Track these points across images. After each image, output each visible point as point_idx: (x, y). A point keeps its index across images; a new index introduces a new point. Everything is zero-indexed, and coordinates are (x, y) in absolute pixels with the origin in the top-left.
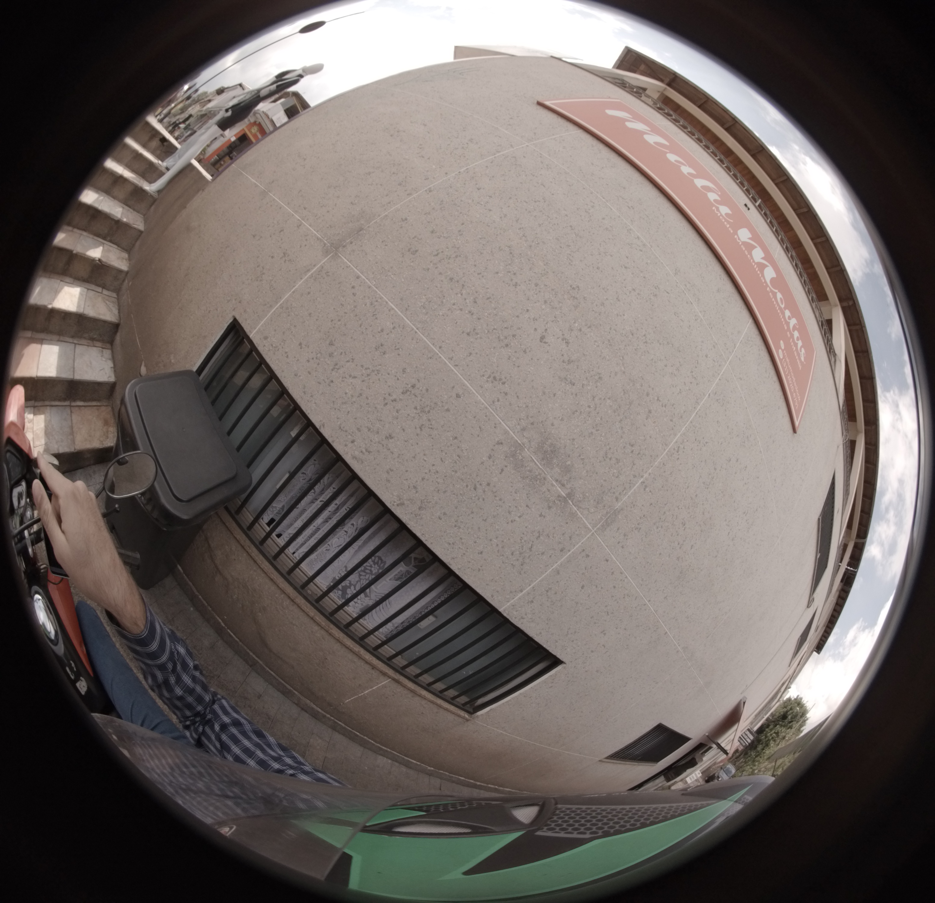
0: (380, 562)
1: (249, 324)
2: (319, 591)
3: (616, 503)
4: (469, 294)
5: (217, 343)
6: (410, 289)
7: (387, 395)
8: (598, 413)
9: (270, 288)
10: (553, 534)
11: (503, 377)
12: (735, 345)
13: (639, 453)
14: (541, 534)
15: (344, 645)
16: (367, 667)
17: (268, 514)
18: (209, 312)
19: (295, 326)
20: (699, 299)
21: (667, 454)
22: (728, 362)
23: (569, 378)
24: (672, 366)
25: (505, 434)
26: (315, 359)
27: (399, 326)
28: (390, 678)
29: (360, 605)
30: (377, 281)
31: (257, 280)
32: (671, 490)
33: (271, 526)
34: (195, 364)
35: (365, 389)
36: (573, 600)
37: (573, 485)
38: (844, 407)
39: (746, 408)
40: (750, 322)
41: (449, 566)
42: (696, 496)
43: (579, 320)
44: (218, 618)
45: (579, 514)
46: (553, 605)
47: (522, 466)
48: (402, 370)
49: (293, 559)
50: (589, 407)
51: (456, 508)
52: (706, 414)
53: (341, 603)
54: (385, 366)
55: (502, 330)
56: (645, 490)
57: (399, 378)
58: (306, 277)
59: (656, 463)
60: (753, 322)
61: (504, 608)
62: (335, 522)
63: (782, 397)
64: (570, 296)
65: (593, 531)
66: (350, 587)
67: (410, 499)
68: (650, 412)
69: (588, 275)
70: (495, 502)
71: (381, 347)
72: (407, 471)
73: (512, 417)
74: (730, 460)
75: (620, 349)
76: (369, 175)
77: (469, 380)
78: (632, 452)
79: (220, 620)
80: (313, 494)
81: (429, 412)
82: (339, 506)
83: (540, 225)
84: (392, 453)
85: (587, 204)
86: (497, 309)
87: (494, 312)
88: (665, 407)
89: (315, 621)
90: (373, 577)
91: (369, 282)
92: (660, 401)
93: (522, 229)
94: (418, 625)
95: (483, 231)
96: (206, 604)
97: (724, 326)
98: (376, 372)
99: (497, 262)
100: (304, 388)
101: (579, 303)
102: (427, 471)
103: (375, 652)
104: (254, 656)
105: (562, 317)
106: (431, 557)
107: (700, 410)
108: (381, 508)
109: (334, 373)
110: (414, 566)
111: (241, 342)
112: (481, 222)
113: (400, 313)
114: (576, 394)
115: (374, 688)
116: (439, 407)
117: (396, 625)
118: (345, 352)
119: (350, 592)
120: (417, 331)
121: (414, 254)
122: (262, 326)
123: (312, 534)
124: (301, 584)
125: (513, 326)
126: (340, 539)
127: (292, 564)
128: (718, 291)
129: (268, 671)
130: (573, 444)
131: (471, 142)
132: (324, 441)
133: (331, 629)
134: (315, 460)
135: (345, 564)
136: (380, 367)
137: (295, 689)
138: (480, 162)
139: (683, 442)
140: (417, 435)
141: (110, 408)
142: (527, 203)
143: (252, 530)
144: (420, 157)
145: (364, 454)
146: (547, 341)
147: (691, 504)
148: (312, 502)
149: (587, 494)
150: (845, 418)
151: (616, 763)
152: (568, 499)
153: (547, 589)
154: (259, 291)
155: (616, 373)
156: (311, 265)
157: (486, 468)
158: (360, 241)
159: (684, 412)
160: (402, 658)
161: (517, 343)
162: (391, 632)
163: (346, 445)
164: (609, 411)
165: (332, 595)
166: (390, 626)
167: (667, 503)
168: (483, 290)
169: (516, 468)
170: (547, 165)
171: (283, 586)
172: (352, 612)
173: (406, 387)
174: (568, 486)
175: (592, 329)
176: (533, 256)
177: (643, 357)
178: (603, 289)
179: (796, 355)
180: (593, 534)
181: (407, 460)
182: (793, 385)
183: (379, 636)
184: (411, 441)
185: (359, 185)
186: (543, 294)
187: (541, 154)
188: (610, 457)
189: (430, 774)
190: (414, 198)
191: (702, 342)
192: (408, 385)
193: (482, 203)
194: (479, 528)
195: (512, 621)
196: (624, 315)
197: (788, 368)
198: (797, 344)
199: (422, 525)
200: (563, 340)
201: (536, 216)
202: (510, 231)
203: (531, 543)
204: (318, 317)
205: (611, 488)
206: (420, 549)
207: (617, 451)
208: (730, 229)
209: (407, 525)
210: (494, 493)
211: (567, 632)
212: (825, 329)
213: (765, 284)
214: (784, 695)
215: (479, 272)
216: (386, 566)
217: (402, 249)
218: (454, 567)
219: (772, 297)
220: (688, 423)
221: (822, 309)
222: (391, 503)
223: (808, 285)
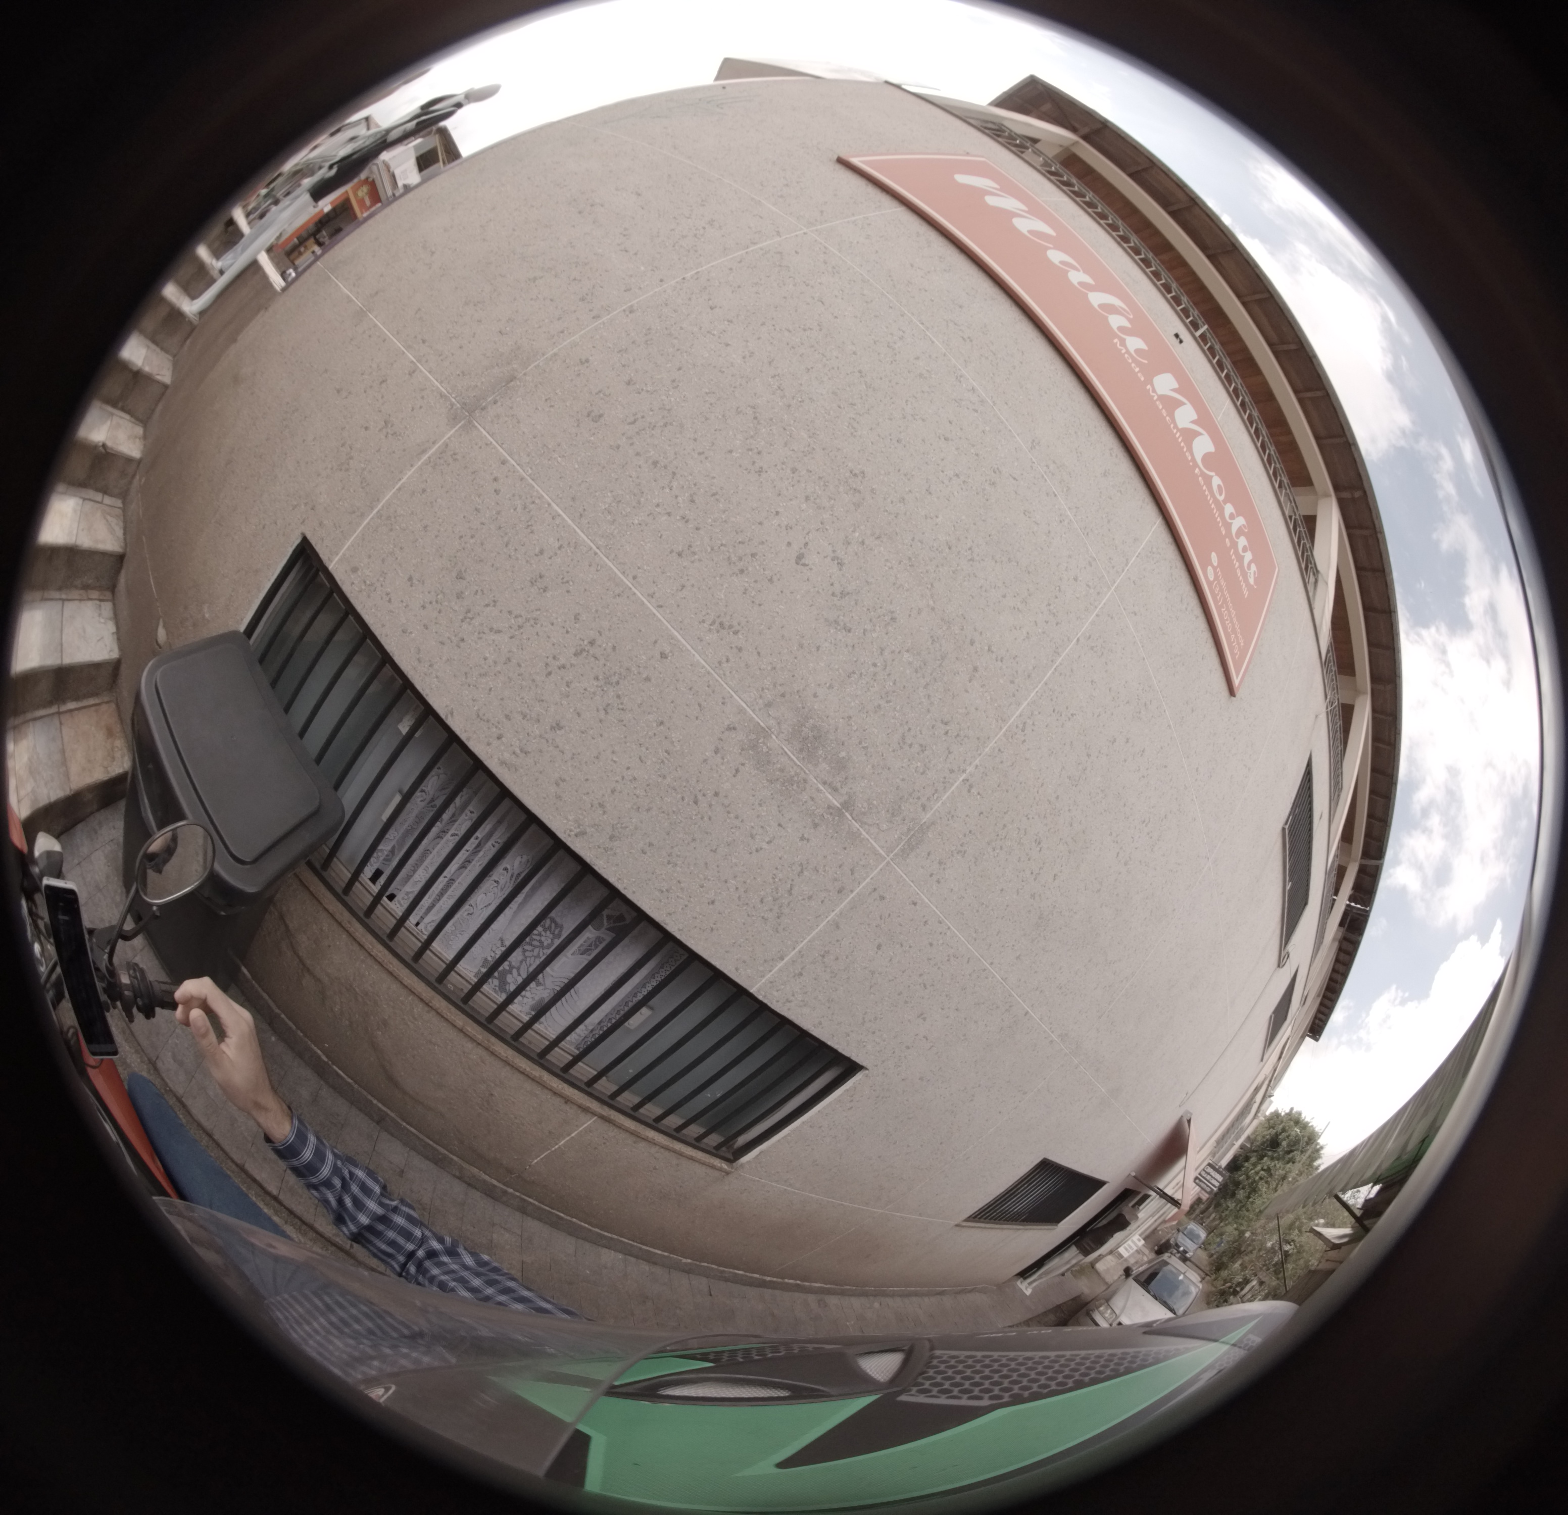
0: (554, 926)
1: (327, 546)
2: (465, 983)
3: (923, 814)
4: (683, 487)
5: (276, 580)
6: (588, 480)
7: (550, 659)
8: (889, 675)
9: (361, 483)
10: (824, 866)
11: (735, 623)
12: (1127, 560)
13: (958, 735)
14: (804, 867)
15: (517, 1070)
16: (557, 1101)
17: (372, 863)
18: (264, 528)
19: (401, 548)
20: (1069, 489)
21: (1005, 735)
22: (1113, 588)
23: (842, 621)
24: (1015, 596)
25: (739, 713)
26: (434, 603)
27: (569, 543)
28: (595, 1115)
30: (534, 468)
31: (341, 470)
32: (1014, 790)
33: (379, 884)
35: (515, 650)
36: (866, 968)
38: (1331, 654)
39: (1144, 659)
40: (1157, 523)
41: (665, 926)
42: (1057, 798)
43: (862, 527)
44: (315, 1048)
45: (864, 833)
46: (835, 977)
47: (769, 762)
48: (573, 617)
50: (875, 665)
51: (668, 834)
52: (1072, 670)
53: (502, 1000)
54: (547, 611)
55: (734, 547)
56: (969, 791)
57: (569, 630)
58: (420, 463)
59: (987, 750)
60: (1163, 523)
61: (757, 987)
62: (479, 868)
63: (1210, 639)
64: (848, 488)
65: (888, 859)
67: (595, 825)
68: (975, 669)
69: (882, 452)
70: (728, 821)
71: (539, 580)
72: (587, 780)
73: (749, 686)
74: (1115, 740)
75: (927, 572)
76: (534, 282)
77: (681, 629)
78: (946, 733)
79: (319, 1052)
80: (439, 824)
81: (618, 683)
82: (482, 841)
83: (809, 370)
84: (563, 753)
85: (892, 335)
86: (727, 512)
87: (723, 516)
88: (1002, 661)
89: (466, 1035)
90: (547, 952)
91: (521, 470)
92: (992, 652)
93: (777, 377)
94: (626, 1025)
95: (712, 380)
96: (295, 1028)
97: (1109, 530)
98: (532, 622)
99: (731, 433)
100: (418, 654)
101: (863, 499)
102: (618, 778)
103: (564, 1075)
104: (379, 1105)
105: (833, 522)
106: (634, 914)
107: (1061, 664)
108: (551, 842)
109: (465, 626)
110: (609, 930)
111: (316, 576)
112: (710, 364)
113: (570, 522)
114: (853, 646)
115: (572, 1135)
116: (634, 674)
117: (592, 1028)
118: (482, 590)
120: (598, 551)
121: (596, 422)
122: (348, 549)
123: (442, 889)
124: (436, 975)
125: (752, 540)
126: (490, 895)
127: (419, 944)
128: (1105, 474)
129: (404, 1126)
130: (848, 725)
131: (711, 225)
132: (453, 738)
133: (493, 1045)
134: (439, 768)
135: (501, 936)
136: (539, 612)
137: (451, 1153)
138: (720, 261)
139: (1032, 714)
140: (601, 721)
142: (789, 331)
143: (351, 893)
144: (622, 251)
145: (517, 756)
146: (807, 563)
147: (1048, 811)
148: (441, 838)
149: (875, 802)
150: (1331, 671)
151: (985, 1228)
152: (844, 811)
153: (822, 953)
154: (343, 488)
155: (919, 609)
156: (429, 441)
157: (711, 769)
158: (510, 399)
159: (1034, 667)
160: (608, 1081)
161: (758, 567)
162: (584, 1040)
163: (489, 744)
164: (908, 672)
165: (486, 988)
166: (584, 1032)
167: (1008, 811)
168: (706, 480)
169: (758, 766)
170: (834, 268)
171: (409, 981)
172: (521, 1014)
173: (581, 645)
174: (844, 791)
175: (882, 541)
176: (792, 422)
177: (966, 583)
178: (905, 475)
179: (1239, 574)
180: (888, 863)
181: (586, 762)
182: (1232, 622)
183: (567, 1047)
184: (591, 732)
185: (515, 299)
186: (803, 485)
187: (825, 248)
188: (909, 742)
190: (604, 324)
191: (1070, 557)
192: (583, 640)
193: (715, 332)
194: (706, 864)
195: (773, 1007)
196: (937, 517)
197: (1223, 594)
198: (1243, 557)
199: (617, 865)
200: (833, 560)
201: (803, 354)
202: (757, 380)
203: (790, 882)
204: (439, 531)
205: (914, 790)
206: (616, 903)
207: (921, 734)
208: (1139, 375)
209: (594, 867)
210: (726, 807)
211: (864, 1019)
212: (1300, 532)
213: (1191, 464)
214: (1263, 1107)
215: (701, 451)
216: (565, 934)
217: (578, 412)
218: (672, 927)
219: (1202, 483)
220: (1039, 686)
221: (1297, 498)
222: (565, 833)
223: (1275, 463)
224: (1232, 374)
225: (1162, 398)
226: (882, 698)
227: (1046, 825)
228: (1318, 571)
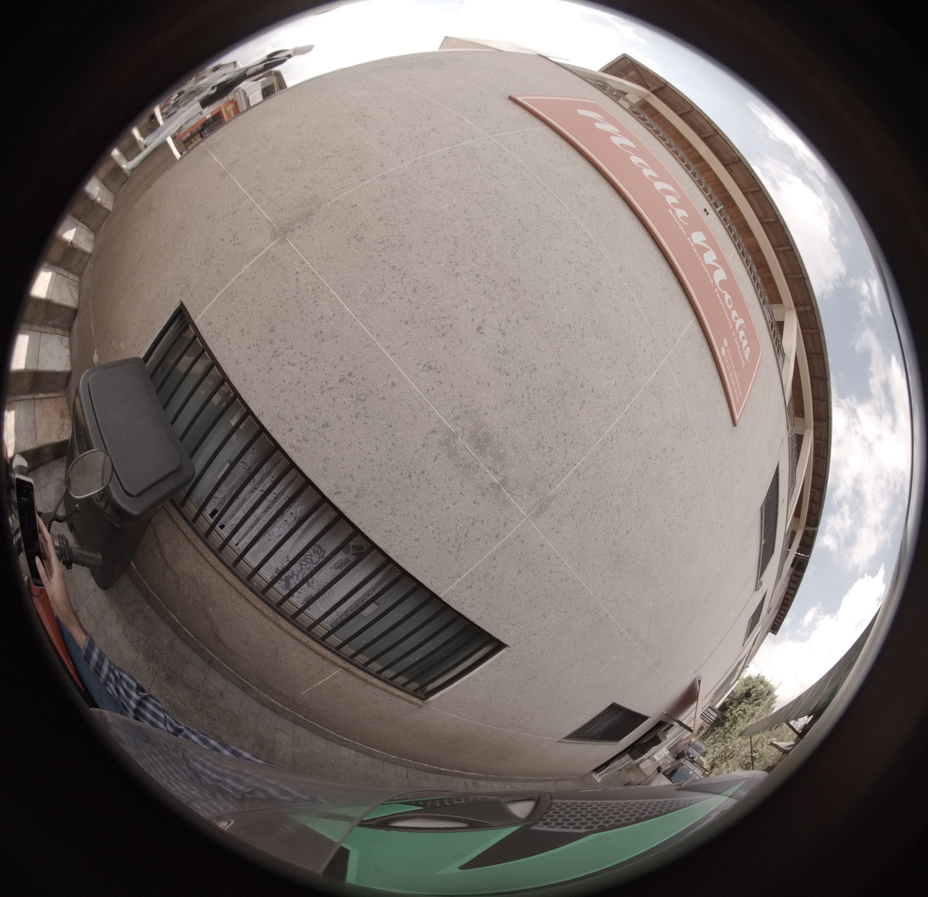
0: (320, 550)
1: (194, 309)
2: (264, 582)
3: (550, 490)
4: (410, 282)
5: (164, 328)
6: (352, 276)
7: (324, 383)
8: (531, 403)
9: (217, 272)
10: (488, 520)
11: (438, 366)
12: (675, 341)
13: (572, 442)
14: (475, 520)
15: (293, 636)
16: (317, 658)
17: (210, 505)
18: (159, 296)
19: (238, 312)
20: (641, 296)
21: (600, 443)
22: (666, 357)
23: (504, 368)
24: (608, 359)
25: (439, 422)
26: (255, 346)
27: (339, 313)
28: (341, 668)
29: (304, 595)
30: (320, 267)
31: (206, 264)
32: (605, 477)
33: (214, 518)
34: (142, 351)
35: (303, 377)
36: (511, 584)
37: (506, 473)
38: (791, 404)
39: (684, 401)
40: (693, 319)
41: (388, 553)
42: (631, 484)
43: (517, 312)
44: (173, 615)
45: (513, 501)
46: (492, 589)
47: (456, 454)
48: (339, 358)
49: (237, 550)
50: (523, 397)
51: (392, 496)
52: (641, 406)
53: (286, 594)
54: (324, 353)
55: (440, 320)
56: (578, 477)
57: (337, 366)
58: (252, 262)
59: (589, 452)
60: (696, 320)
61: (443, 594)
62: (275, 512)
63: (722, 392)
64: (510, 288)
65: (527, 517)
66: (292, 577)
67: (347, 488)
68: (584, 402)
69: (531, 268)
70: (429, 489)
71: (320, 334)
72: (343, 459)
73: (446, 406)
74: (666, 450)
75: (556, 341)
76: (327, 158)
77: (405, 368)
78: (565, 441)
79: (175, 617)
80: (252, 483)
81: (365, 400)
82: (277, 495)
83: (488, 217)
84: (329, 442)
85: (538, 199)
86: (436, 299)
87: (434, 301)
88: (600, 398)
89: (263, 613)
90: (315, 566)
91: (312, 268)
92: (594, 392)
93: (469, 220)
94: (362, 613)
95: (430, 220)
96: (160, 601)
97: (665, 322)
98: (314, 360)
99: (440, 252)
100: (244, 376)
101: (519, 295)
102: (362, 459)
103: (323, 642)
104: (210, 652)
105: (500, 308)
106: (369, 545)
107: (635, 402)
108: (318, 497)
109: (273, 360)
110: (353, 554)
111: (187, 327)
112: (429, 211)
113: (340, 300)
114: (510, 384)
115: (327, 679)
116: (375, 395)
117: (340, 614)
118: (285, 339)
119: (294, 582)
120: (356, 318)
121: (359, 241)
122: (207, 311)
123: (253, 524)
124: (246, 576)
125: (451, 316)
126: (281, 529)
127: (237, 556)
128: (663, 289)
129: (224, 667)
130: (506, 433)
131: (433, 131)
132: (262, 429)
133: (279, 621)
134: (254, 449)
135: (287, 554)
136: (318, 354)
137: (252, 684)
138: (437, 152)
139: (617, 431)
140: (353, 423)
141: (66, 399)
142: (477, 194)
143: (197, 522)
144: (380, 143)
145: (301, 442)
146: (483, 332)
147: (625, 491)
148: (252, 491)
149: (520, 482)
150: (791, 414)
151: (576, 743)
152: (501, 486)
153: (484, 574)
154: (206, 275)
155: (551, 364)
156: (258, 249)
157: (420, 456)
158: (309, 225)
159: (619, 403)
160: (349, 647)
161: (453, 333)
162: (335, 621)
163: (284, 434)
164: (543, 402)
165: (276, 585)
166: (334, 615)
167: (601, 491)
168: (424, 279)
169: (449, 456)
170: (505, 159)
171: (229, 578)
172: (297, 603)
173: (343, 375)
174: (502, 474)
175: (529, 321)
176: (477, 247)
177: (579, 349)
178: (544, 282)
179: (740, 353)
180: (527, 520)
181: (343, 448)
182: (735, 381)
183: (325, 625)
184: (347, 430)
185: (315, 168)
186: (483, 285)
187: (500, 147)
188: (543, 445)
189: (394, 763)
190: (367, 184)
191: (641, 337)
192: (345, 373)
193: (433, 192)
194: (415, 515)
195: (453, 606)
196: (563, 308)
197: (730, 365)
198: (742, 343)
199: (359, 513)
200: (499, 331)
201: (485, 208)
202: (457, 221)
203: (466, 529)
204: (261, 302)
205: (544, 475)
206: (358, 537)
207: (550, 440)
208: (683, 231)
209: (345, 514)
210: (428, 480)
211: (508, 616)
212: (774, 330)
213: (713, 285)
214: (743, 674)
215: (422, 261)
216: (326, 555)
217: (348, 235)
218: (392, 555)
219: (719, 297)
220: (622, 415)
221: (773, 311)
222: (328, 492)
223: (761, 288)
224: (737, 234)
225: (696, 246)
226: (526, 417)
227: (623, 500)
228: (784, 354)
